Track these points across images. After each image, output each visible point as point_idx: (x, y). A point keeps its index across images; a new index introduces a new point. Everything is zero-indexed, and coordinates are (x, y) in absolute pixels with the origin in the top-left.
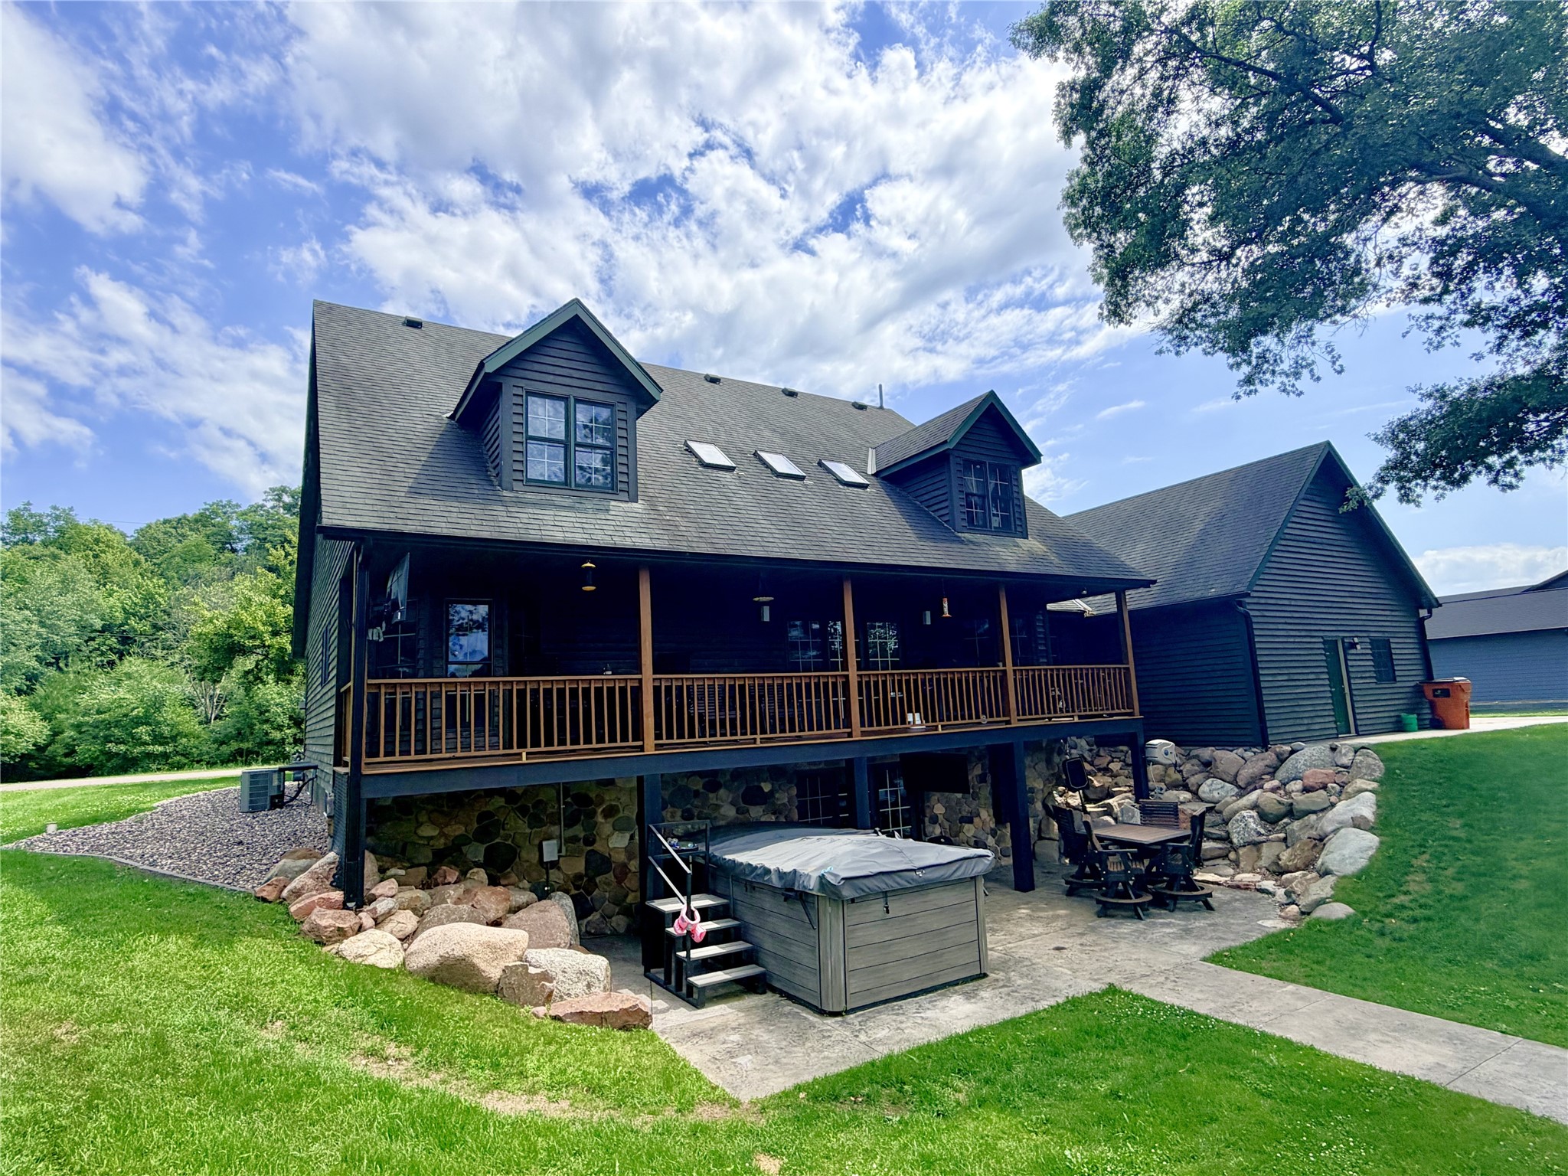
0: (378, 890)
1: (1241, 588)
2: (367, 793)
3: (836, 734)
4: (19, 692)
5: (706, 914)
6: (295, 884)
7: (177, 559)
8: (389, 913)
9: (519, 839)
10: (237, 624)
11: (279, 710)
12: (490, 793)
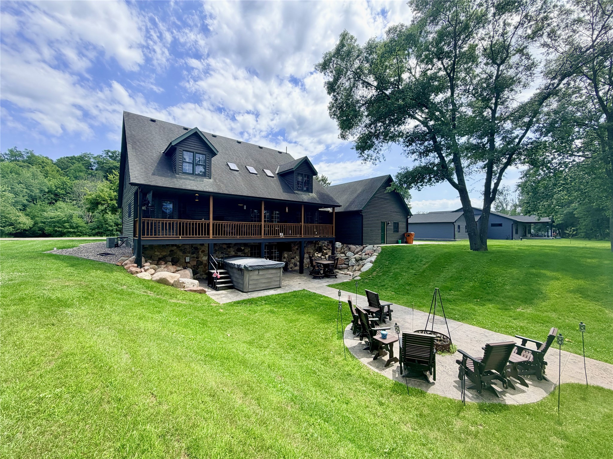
0: (145, 264)
1: (361, 209)
2: (142, 243)
3: (257, 237)
4: (21, 210)
5: (221, 273)
6: (126, 262)
7: (73, 171)
8: (148, 269)
9: (180, 257)
10: (100, 196)
11: (111, 221)
12: (173, 245)
